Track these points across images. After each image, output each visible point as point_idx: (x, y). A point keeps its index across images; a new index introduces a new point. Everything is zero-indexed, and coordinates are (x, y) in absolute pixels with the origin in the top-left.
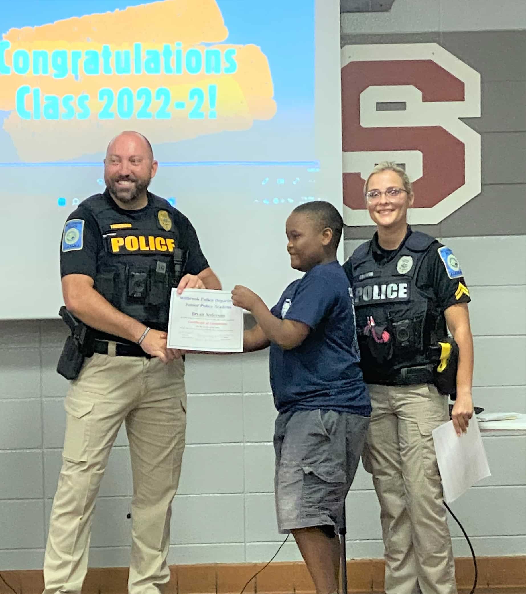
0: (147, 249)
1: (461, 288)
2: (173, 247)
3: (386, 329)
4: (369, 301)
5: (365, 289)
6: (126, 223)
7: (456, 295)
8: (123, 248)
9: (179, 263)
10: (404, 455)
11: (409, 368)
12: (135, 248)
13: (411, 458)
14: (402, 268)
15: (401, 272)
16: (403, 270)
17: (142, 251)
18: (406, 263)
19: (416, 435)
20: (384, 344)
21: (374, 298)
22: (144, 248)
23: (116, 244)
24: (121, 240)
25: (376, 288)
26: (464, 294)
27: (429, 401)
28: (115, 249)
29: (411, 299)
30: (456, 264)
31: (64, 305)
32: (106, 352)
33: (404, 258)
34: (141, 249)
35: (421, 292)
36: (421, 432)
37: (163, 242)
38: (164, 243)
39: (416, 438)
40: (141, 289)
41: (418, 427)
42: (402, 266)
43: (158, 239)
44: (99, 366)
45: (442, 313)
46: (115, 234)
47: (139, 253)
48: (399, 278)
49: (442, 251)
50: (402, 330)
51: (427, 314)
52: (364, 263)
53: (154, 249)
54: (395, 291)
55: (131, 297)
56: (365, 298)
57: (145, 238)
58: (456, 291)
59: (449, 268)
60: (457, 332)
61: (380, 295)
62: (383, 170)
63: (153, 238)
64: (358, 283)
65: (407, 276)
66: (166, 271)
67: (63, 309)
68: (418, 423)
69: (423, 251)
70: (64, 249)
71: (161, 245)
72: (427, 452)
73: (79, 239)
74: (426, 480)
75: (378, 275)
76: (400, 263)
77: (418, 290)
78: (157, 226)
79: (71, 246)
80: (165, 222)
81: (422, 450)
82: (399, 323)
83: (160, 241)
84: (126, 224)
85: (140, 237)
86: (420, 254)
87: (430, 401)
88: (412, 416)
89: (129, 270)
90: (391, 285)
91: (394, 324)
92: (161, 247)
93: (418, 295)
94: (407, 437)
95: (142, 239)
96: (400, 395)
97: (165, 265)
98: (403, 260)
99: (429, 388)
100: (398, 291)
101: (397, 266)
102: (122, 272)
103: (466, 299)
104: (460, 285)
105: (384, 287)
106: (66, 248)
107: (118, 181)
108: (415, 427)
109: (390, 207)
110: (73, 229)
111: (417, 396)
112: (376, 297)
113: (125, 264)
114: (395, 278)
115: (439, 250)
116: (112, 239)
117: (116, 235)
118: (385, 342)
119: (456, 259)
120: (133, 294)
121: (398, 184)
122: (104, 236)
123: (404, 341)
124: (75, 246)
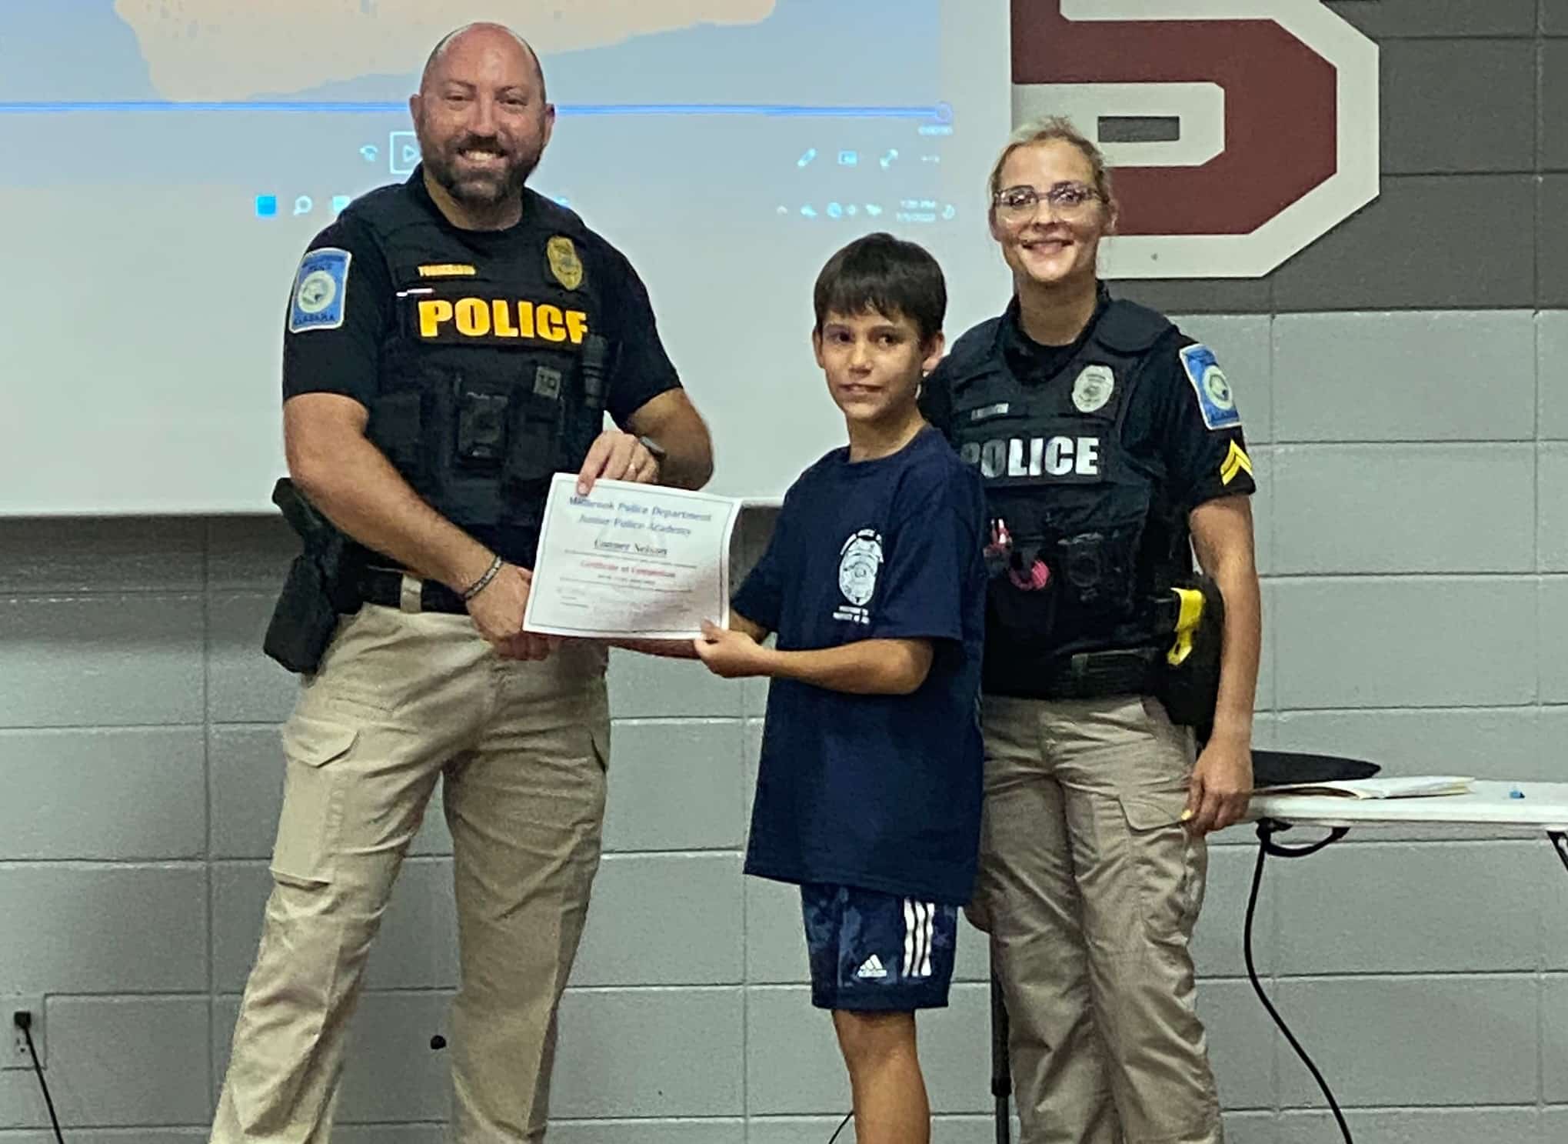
0: (514, 333)
1: (1236, 455)
2: (584, 334)
3: (1042, 557)
4: (995, 479)
5: (988, 446)
6: (463, 263)
7: (1222, 472)
8: (448, 327)
9: (596, 373)
10: (1090, 882)
11: (1093, 655)
12: (482, 330)
13: (1106, 889)
14: (1086, 397)
15: (1083, 408)
16: (1089, 400)
17: (499, 337)
18: (1095, 384)
19: (1115, 830)
20: (1035, 593)
21: (1011, 473)
22: (504, 330)
23: (431, 317)
24: (445, 306)
25: (1016, 445)
26: (1241, 471)
27: (1145, 739)
28: (429, 330)
29: (1110, 478)
30: (1225, 392)
31: (287, 475)
32: (394, 601)
33: (1092, 369)
34: (497, 334)
35: (1136, 461)
36: (1133, 823)
37: (557, 319)
38: (560, 322)
39: (1116, 839)
40: (492, 438)
41: (1122, 808)
42: (1087, 391)
43: (544, 309)
44: (375, 634)
45: (1184, 518)
46: (429, 291)
47: (490, 343)
48: (1078, 424)
49: (1190, 357)
50: (1083, 560)
51: (1148, 517)
52: (984, 376)
53: (532, 335)
54: (1068, 456)
55: (463, 457)
56: (987, 471)
57: (509, 304)
58: (1222, 463)
59: (1206, 401)
60: (1222, 566)
61: (1028, 467)
62: (1042, 136)
63: (529, 305)
64: (968, 431)
65: (1097, 417)
66: (560, 394)
67: (283, 484)
68: (1121, 798)
69: (1140, 354)
70: (295, 323)
71: (551, 325)
72: (1148, 873)
73: (336, 301)
74: (1150, 945)
75: (1021, 411)
76: (1082, 382)
77: (1127, 455)
78: (543, 274)
79: (313, 318)
80: (564, 268)
81: (1138, 868)
82: (1076, 541)
83: (549, 315)
84: (460, 267)
85: (495, 303)
86: (1133, 361)
87: (1149, 739)
88: (1102, 780)
89: (461, 385)
90: (1057, 440)
91: (1063, 542)
92: (551, 331)
93: (1127, 470)
94: (1093, 835)
95: (501, 307)
96: (1071, 726)
97: (557, 375)
98: (1089, 375)
99: (1144, 706)
100: (1073, 457)
101: (1072, 390)
102: (441, 391)
103: (1244, 484)
104: (1234, 447)
105: (1037, 445)
106: (300, 322)
107: (461, 152)
108: (1113, 808)
109: (1059, 234)
110: (320, 274)
111: (1116, 728)
112: (1015, 469)
113: (450, 370)
114: (1069, 421)
115: (1183, 353)
116: (421, 304)
117: (432, 294)
118: (1039, 587)
119: (1224, 378)
120: (470, 450)
121: (1080, 176)
122: (400, 294)
123: (1087, 587)
124: (324, 317)
